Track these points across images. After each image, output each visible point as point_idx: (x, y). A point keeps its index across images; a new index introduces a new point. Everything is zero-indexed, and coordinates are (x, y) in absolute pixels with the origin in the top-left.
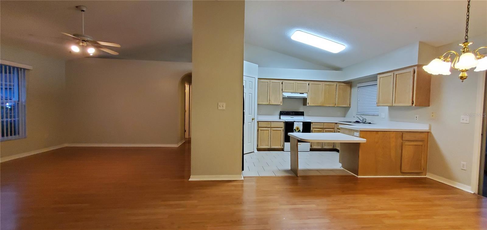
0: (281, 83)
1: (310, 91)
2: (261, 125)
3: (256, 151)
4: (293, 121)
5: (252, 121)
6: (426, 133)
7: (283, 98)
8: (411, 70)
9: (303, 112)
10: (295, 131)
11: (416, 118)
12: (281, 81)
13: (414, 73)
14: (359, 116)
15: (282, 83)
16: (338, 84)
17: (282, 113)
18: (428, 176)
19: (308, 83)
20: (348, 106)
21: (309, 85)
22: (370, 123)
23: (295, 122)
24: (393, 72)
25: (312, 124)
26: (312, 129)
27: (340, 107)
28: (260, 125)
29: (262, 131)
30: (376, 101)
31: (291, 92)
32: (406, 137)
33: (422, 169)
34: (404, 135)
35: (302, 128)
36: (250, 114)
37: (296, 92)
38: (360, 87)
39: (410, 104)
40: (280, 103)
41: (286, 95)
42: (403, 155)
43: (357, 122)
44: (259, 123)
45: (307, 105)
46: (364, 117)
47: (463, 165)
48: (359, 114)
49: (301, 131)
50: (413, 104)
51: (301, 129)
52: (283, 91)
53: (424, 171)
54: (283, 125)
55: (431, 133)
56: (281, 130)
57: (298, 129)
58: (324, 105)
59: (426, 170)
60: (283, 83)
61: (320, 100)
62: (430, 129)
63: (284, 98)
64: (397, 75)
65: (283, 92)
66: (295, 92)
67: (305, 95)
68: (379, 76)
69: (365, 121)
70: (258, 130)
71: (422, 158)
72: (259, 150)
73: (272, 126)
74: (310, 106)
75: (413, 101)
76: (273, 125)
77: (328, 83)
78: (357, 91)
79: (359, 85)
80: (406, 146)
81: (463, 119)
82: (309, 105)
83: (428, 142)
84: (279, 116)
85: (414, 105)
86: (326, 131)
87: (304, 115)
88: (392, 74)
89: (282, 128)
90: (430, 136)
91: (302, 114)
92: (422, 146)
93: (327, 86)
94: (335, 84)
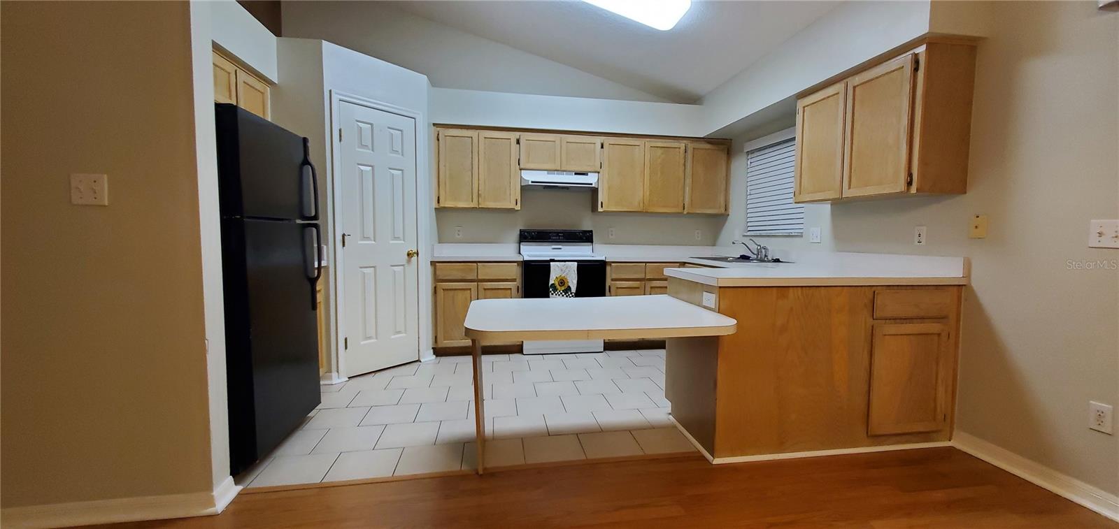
0: (514, 141)
1: (605, 166)
2: (444, 272)
3: (429, 356)
4: (548, 259)
5: (409, 261)
6: (955, 288)
7: (522, 187)
8: (906, 58)
9: (591, 231)
10: (555, 289)
11: (916, 239)
12: (514, 136)
13: (916, 69)
14: (747, 241)
15: (518, 142)
16: (691, 146)
17: (527, 236)
18: (960, 442)
19: (598, 140)
20: (720, 212)
21: (602, 147)
22: (777, 261)
23: (553, 261)
24: (845, 81)
25: (608, 268)
26: (608, 282)
27: (699, 214)
28: (441, 275)
29: (451, 293)
30: (792, 186)
31: (549, 171)
32: (889, 306)
33: (940, 417)
34: (878, 301)
35: (575, 282)
36: (398, 238)
37: (563, 169)
38: (752, 152)
39: (901, 186)
40: (512, 206)
41: (530, 177)
42: (875, 373)
43: (744, 258)
44: (437, 267)
45: (600, 209)
46: (763, 242)
47: (1100, 415)
48: (749, 233)
49: (574, 290)
50: (910, 184)
51: (573, 283)
52: (522, 166)
53: (946, 425)
54: (516, 272)
55: (971, 287)
56: (511, 289)
57: (562, 282)
58: (651, 210)
59: (952, 422)
60: (521, 142)
61: (638, 196)
62: (968, 275)
63: (526, 189)
64: (857, 89)
65: (521, 170)
66: (559, 168)
67: (591, 179)
68: (801, 104)
69: (764, 253)
70: (435, 287)
71: (940, 381)
72: (439, 352)
73: (480, 277)
74: (606, 213)
75: (910, 175)
76: (484, 272)
77: (660, 143)
78: (746, 165)
79: (749, 147)
80: (886, 337)
81: (1100, 234)
82: (605, 208)
83: (958, 321)
84: (517, 245)
85: (913, 190)
86: (652, 288)
87: (592, 242)
88: (839, 87)
89: (514, 280)
90: (966, 300)
91: (585, 237)
92: (939, 335)
93: (660, 151)
94: (682, 145)
